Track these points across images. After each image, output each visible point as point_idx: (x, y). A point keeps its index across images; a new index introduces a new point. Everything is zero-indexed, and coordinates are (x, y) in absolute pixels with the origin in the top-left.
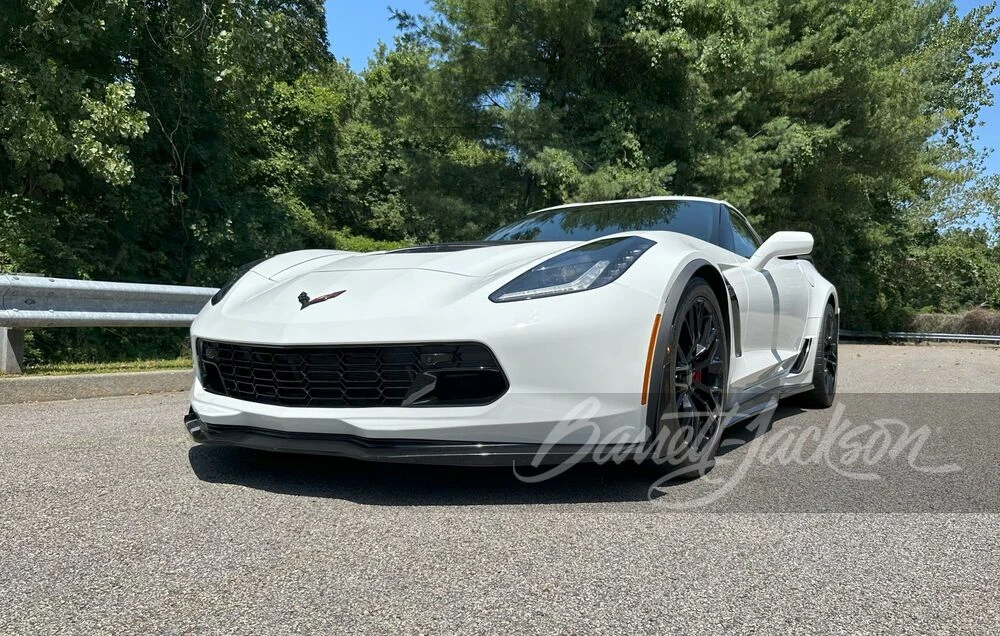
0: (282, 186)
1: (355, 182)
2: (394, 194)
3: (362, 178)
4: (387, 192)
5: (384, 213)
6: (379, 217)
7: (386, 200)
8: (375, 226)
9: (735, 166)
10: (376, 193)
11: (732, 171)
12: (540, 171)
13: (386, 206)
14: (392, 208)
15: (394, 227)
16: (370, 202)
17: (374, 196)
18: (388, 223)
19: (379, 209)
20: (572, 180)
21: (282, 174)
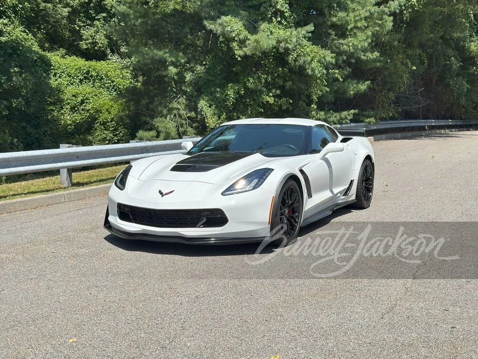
0: (9, 17)
1: (66, 10)
2: (98, 20)
3: (72, 7)
4: (93, 19)
5: (91, 36)
6: (87, 40)
7: (92, 25)
8: (85, 47)
9: (357, 18)
10: (84, 19)
11: (356, 21)
12: (219, 32)
13: (93, 30)
14: (98, 32)
15: (100, 47)
16: (80, 27)
17: (83, 22)
18: (95, 43)
19: (87, 33)
20: (242, 37)
21: (9, 7)
